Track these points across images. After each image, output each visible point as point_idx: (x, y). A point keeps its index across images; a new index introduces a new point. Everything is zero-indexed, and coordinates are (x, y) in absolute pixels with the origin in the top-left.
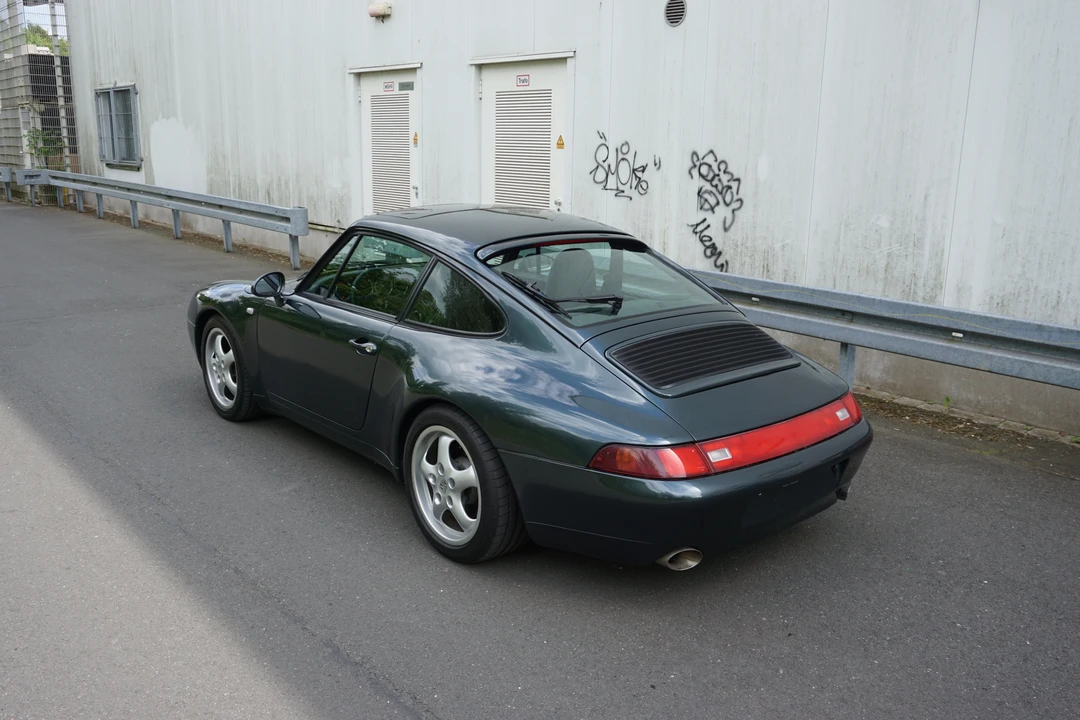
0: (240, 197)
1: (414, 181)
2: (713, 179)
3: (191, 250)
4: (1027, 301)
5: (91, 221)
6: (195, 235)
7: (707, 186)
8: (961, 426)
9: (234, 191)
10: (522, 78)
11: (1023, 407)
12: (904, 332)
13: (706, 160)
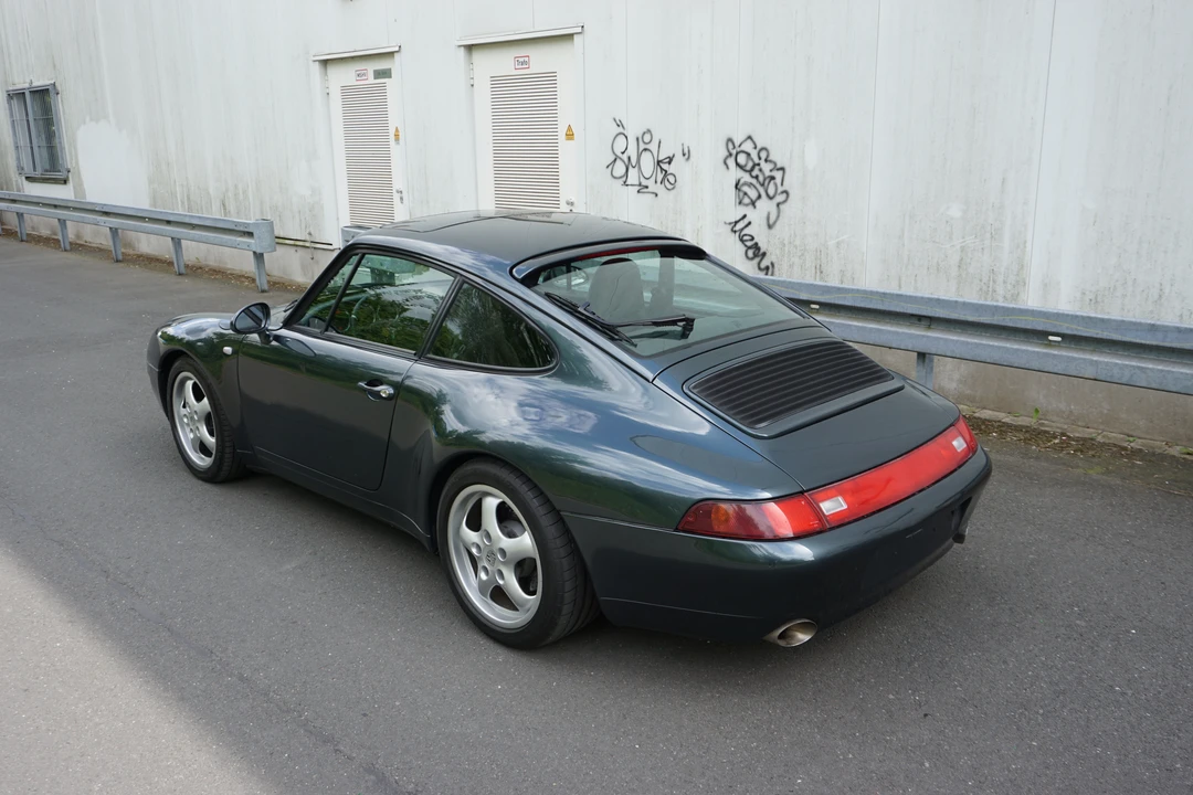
0: (190, 209)
1: (398, 183)
2: (752, 169)
3: (136, 274)
4: (1124, 296)
5: (13, 245)
6: (140, 256)
7: (746, 178)
8: (1057, 441)
9: (183, 203)
10: (521, 59)
11: (1123, 416)
12: (992, 337)
13: (743, 148)
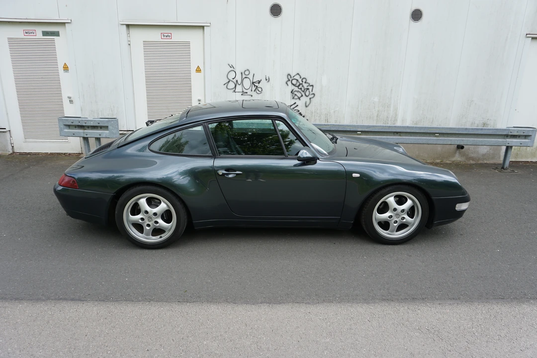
2: (299, 86)
7: (296, 89)
10: (167, 35)
13: (295, 78)
